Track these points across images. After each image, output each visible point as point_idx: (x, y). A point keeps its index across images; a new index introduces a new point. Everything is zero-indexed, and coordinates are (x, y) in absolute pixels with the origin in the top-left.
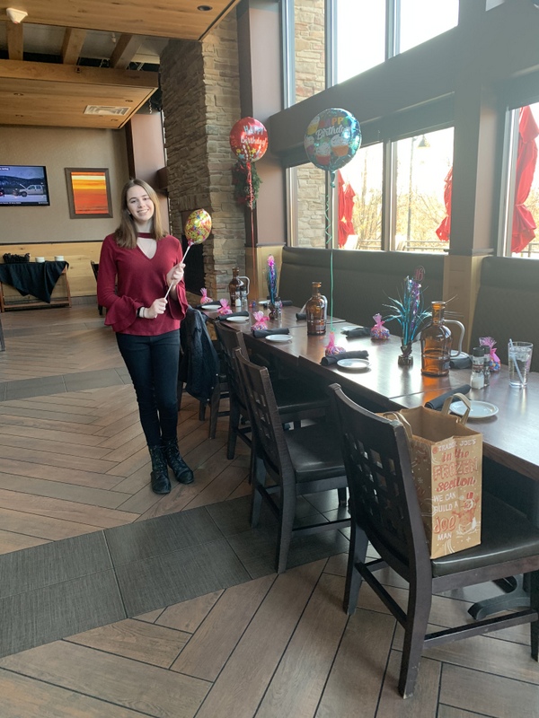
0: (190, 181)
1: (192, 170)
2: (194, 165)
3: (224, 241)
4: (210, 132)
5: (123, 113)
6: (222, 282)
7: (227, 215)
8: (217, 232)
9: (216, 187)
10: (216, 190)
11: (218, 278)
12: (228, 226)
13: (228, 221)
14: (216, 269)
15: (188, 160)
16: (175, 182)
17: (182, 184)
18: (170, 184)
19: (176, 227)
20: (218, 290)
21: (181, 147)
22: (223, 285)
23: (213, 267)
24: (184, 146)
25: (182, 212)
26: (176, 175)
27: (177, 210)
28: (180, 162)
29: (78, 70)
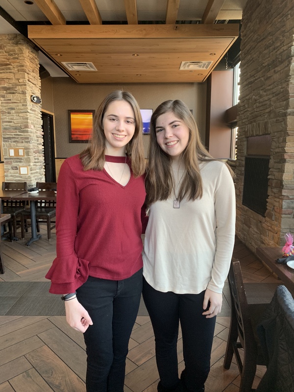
5: (207, 67)
8: (290, 157)
14: (283, 194)
15: (262, 90)
16: (245, 112)
17: (252, 113)
18: (239, 115)
19: (240, 150)
20: (283, 216)
21: (256, 80)
22: (290, 210)
23: (281, 192)
24: (260, 78)
25: (248, 137)
26: (246, 106)
27: (244, 136)
28: (252, 94)
29: (177, 28)
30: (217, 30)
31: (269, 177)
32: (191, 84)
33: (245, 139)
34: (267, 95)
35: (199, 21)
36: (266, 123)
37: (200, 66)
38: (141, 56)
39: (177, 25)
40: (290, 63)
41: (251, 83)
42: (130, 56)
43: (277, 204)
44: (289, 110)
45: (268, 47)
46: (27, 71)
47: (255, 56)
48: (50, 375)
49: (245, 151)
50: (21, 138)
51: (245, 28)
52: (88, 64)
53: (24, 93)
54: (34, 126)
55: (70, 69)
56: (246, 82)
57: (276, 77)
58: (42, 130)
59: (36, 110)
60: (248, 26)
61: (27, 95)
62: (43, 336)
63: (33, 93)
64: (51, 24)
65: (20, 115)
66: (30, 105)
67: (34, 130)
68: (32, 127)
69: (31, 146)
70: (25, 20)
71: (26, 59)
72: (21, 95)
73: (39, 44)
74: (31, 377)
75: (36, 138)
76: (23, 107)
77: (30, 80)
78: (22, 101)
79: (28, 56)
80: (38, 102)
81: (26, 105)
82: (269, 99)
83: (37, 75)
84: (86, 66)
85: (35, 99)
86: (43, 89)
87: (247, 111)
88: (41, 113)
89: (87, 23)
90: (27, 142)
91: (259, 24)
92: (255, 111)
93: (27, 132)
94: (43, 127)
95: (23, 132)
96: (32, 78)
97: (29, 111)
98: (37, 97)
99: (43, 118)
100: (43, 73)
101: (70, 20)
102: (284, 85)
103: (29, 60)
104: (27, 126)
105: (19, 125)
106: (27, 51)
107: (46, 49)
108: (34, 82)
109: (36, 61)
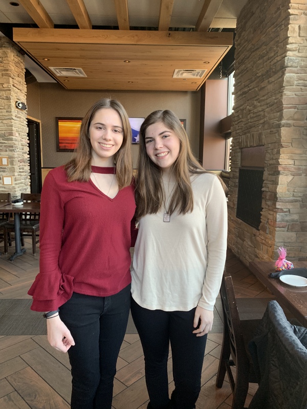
0: (255, 119)
1: (260, 109)
2: (263, 103)
3: (290, 178)
4: (289, 64)
5: (200, 76)
6: (283, 220)
7: (298, 151)
8: (284, 169)
9: (289, 122)
10: (288, 125)
11: (279, 217)
12: (297, 163)
13: (297, 157)
14: (277, 207)
15: (256, 100)
16: (239, 122)
17: (247, 124)
18: (234, 125)
19: (234, 161)
20: (277, 229)
21: (250, 90)
22: (284, 224)
23: (275, 205)
24: (254, 88)
25: (242, 148)
26: (240, 116)
27: (238, 147)
28: (247, 104)
29: (169, 35)
30: (211, 38)
31: (263, 189)
32: (185, 92)
33: (239, 150)
34: (261, 106)
35: (193, 28)
36: (260, 134)
37: (194, 75)
38: (133, 63)
39: (170, 32)
40: (283, 74)
41: (245, 93)
42: (122, 63)
43: (270, 217)
44: (283, 122)
45: (261, 57)
46: (12, 76)
47: (249, 65)
48: (33, 399)
49: (239, 163)
50: (5, 146)
51: (239, 37)
52: (78, 69)
53: (8, 99)
54: (19, 134)
55: (58, 75)
56: (240, 92)
57: (270, 87)
58: (28, 138)
59: (22, 117)
60: (242, 34)
61: (11, 101)
62: (26, 357)
63: (18, 99)
64: (38, 27)
65: (4, 121)
66: (14, 111)
67: (19, 138)
68: (17, 135)
69: (16, 154)
70: (10, 22)
71: (10, 63)
72: (6, 101)
73: (25, 47)
74: (13, 401)
75: (21, 147)
76: (7, 114)
77: (15, 85)
78: (6, 107)
79: (14, 60)
80: (24, 108)
81: (11, 112)
82: (263, 110)
83: (23, 80)
84: (75, 72)
85: (20, 105)
86: (29, 95)
87: (241, 121)
88: (27, 120)
89: (76, 27)
90: (11, 151)
91: (253, 33)
92: (249, 122)
93: (11, 140)
94: (29, 135)
95: (7, 140)
96: (17, 83)
97: (14, 118)
98: (22, 103)
99: (28, 126)
100: (29, 77)
101: (58, 23)
102: (278, 96)
103: (14, 64)
104: (11, 134)
105: (3, 132)
106: (12, 54)
107: (32, 52)
108: (20, 88)
109: (22, 65)
